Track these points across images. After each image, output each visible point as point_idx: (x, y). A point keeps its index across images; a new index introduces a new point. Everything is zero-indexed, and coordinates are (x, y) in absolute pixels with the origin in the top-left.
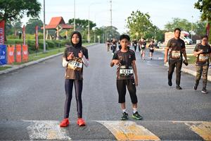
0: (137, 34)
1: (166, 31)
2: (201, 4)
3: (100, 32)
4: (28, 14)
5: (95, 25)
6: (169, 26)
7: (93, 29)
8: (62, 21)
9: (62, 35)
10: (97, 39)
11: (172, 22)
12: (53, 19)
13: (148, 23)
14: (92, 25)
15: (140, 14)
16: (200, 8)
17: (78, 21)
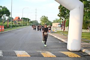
0: (43, 23)
1: (53, 23)
2: (60, 15)
3: (32, 22)
4: (6, 16)
5: (30, 20)
6: (54, 21)
7: (29, 21)
8: (19, 18)
9: (19, 23)
10: (31, 24)
11: (55, 20)
12: (16, 17)
13: (47, 20)
14: (29, 20)
15: (45, 17)
16: (59, 16)
17: (24, 18)
